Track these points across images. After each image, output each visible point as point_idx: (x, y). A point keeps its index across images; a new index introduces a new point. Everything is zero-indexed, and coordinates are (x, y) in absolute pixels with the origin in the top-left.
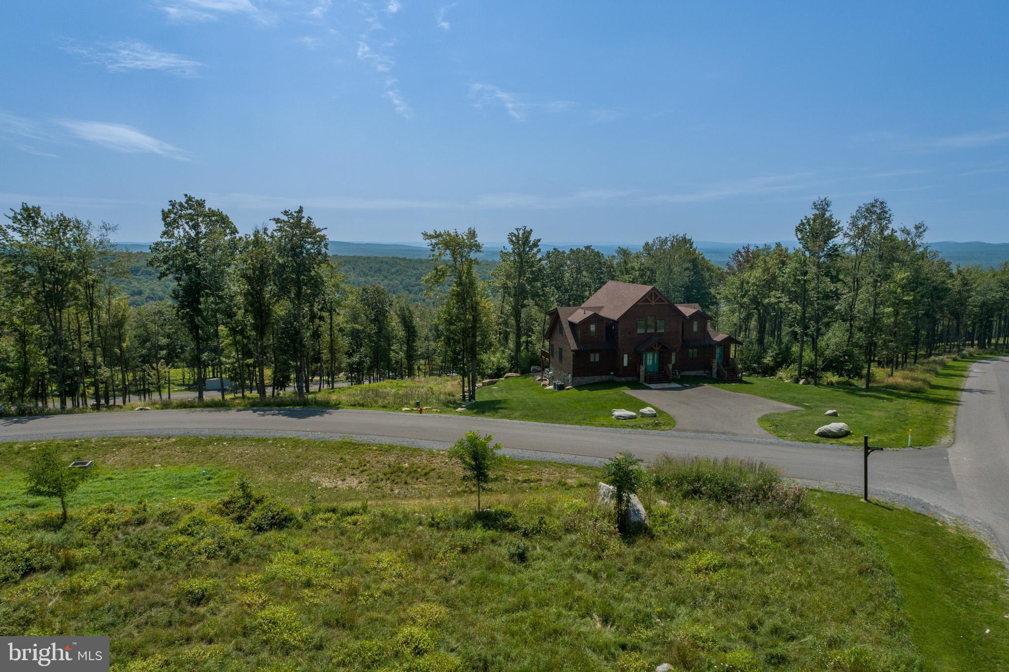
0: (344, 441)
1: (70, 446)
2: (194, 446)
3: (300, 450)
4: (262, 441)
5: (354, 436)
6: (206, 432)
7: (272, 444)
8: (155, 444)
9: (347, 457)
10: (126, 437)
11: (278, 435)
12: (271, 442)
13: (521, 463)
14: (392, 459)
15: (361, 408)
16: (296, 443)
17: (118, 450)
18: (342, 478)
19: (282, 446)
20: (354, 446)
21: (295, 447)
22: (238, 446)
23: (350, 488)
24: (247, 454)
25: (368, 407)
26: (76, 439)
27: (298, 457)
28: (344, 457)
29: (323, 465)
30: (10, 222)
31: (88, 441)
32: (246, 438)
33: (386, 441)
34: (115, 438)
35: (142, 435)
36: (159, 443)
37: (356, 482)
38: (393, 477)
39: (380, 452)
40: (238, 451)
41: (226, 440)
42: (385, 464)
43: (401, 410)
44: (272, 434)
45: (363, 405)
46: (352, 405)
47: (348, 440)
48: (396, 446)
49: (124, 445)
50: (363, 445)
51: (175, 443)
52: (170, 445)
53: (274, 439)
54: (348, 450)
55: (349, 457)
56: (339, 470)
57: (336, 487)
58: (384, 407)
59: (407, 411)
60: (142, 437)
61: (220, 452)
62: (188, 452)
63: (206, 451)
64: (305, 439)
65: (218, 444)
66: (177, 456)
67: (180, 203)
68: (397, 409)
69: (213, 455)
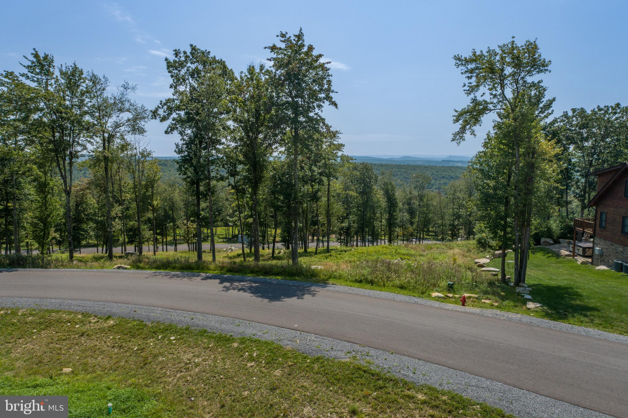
0: (356, 363)
2: (133, 336)
3: (278, 373)
4: (223, 340)
5: (373, 352)
6: (158, 314)
7: (237, 349)
8: (84, 329)
10: (58, 312)
11: (250, 331)
12: (235, 345)
15: (369, 286)
16: (273, 354)
19: (251, 359)
20: (377, 381)
22: (189, 346)
24: (197, 365)
25: (379, 286)
27: (273, 389)
30: (26, 71)
32: (203, 333)
34: (47, 311)
35: (80, 309)
36: (93, 324)
40: (185, 358)
41: (176, 332)
43: (429, 296)
44: (241, 329)
45: (372, 282)
46: (356, 281)
47: (364, 364)
49: (48, 325)
51: (111, 329)
52: (102, 330)
53: (242, 341)
54: (366, 391)
58: (402, 287)
59: (438, 299)
60: (76, 313)
61: (161, 354)
62: (121, 347)
63: (143, 350)
64: (289, 348)
65: (163, 338)
66: (103, 352)
67: (185, 53)
68: (423, 293)
69: (150, 359)
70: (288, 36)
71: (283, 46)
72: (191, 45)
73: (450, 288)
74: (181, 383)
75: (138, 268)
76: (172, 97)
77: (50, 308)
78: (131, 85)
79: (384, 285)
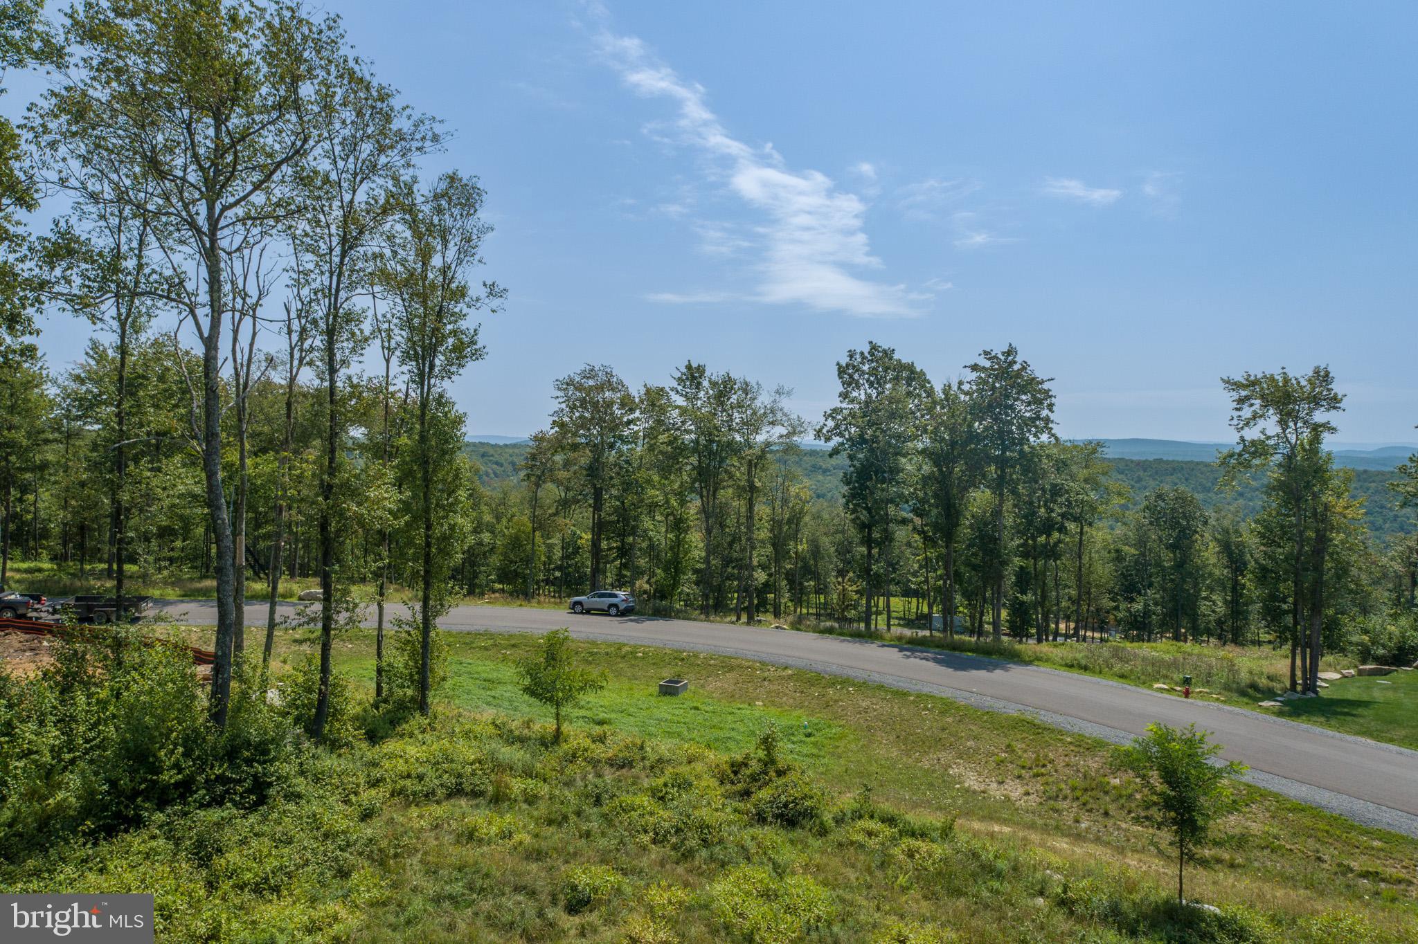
0: (1023, 717)
1: (676, 658)
2: (812, 685)
3: (950, 720)
4: (900, 694)
5: (1043, 712)
6: (834, 669)
7: (913, 702)
8: (766, 674)
9: (1018, 746)
10: (736, 659)
11: (926, 690)
12: (912, 698)
13: (1366, 832)
14: (1093, 764)
15: (1079, 671)
16: (947, 707)
17: (724, 674)
18: (1000, 779)
19: (926, 708)
20: (1037, 729)
21: (942, 713)
22: (867, 697)
23: (1008, 798)
24: (875, 710)
25: (1094, 672)
26: (684, 651)
27: (943, 729)
28: (1014, 743)
29: (976, 751)
31: (696, 656)
32: (881, 687)
33: (1092, 731)
34: (725, 657)
35: (756, 658)
36: (771, 673)
37: (1021, 790)
38: (1086, 798)
39: (1076, 749)
40: (864, 704)
41: (854, 685)
42: (1078, 771)
43: (1150, 686)
44: (918, 687)
45: (1085, 668)
46: (1066, 665)
47: (1029, 718)
48: (1107, 744)
49: (731, 669)
50: (1051, 731)
51: (790, 677)
52: (782, 678)
53: (919, 696)
54: (1025, 735)
55: (1023, 746)
56: (1000, 763)
57: (984, 792)
58: (1122, 676)
59: (1161, 690)
60: (755, 661)
61: (842, 701)
62: (802, 692)
63: (823, 695)
64: (963, 703)
65: (842, 688)
66: (786, 695)
67: (862, 353)
68: (1144, 683)
69: (831, 703)
70: (993, 354)
71: (987, 364)
72: (871, 343)
73: (1187, 681)
74: (861, 721)
75: (798, 630)
76: (839, 405)
77: (728, 654)
78: (786, 389)
79: (1100, 672)
